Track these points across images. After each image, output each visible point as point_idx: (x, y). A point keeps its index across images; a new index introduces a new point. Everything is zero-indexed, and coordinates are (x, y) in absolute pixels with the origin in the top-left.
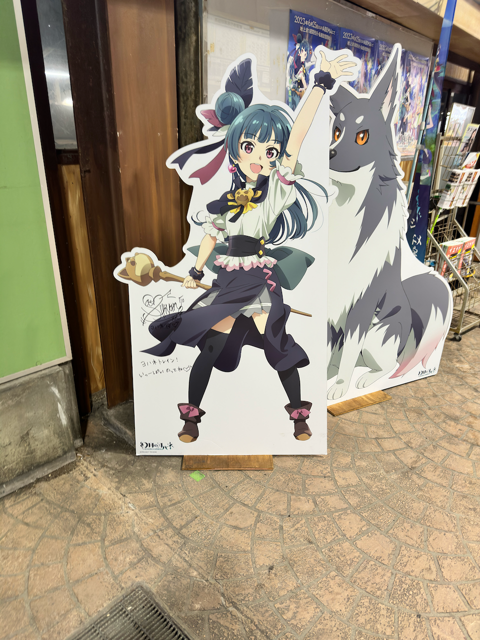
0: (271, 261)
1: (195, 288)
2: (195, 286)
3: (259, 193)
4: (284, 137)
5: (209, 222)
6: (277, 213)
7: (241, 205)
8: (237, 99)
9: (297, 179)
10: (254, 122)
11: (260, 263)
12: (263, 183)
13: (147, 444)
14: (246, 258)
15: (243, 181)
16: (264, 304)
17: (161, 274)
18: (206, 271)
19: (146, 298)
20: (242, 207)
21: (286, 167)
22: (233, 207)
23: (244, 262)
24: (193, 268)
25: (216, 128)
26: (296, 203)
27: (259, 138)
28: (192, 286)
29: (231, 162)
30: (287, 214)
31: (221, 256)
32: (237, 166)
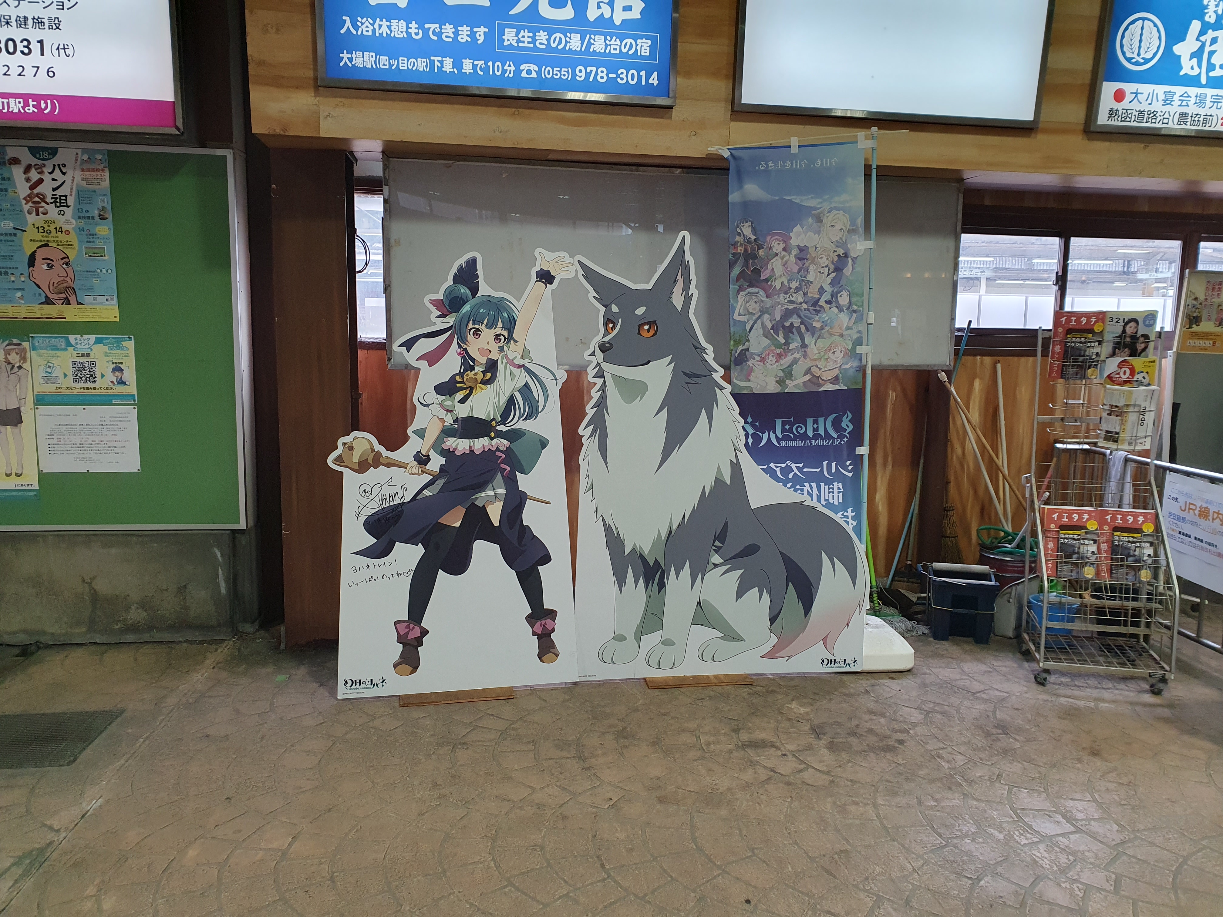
0: (504, 443)
1: (420, 475)
2: (420, 472)
3: (489, 375)
4: (511, 324)
5: (437, 404)
6: (508, 394)
7: (470, 387)
8: (464, 290)
9: (526, 362)
10: (481, 311)
11: (492, 446)
12: (492, 366)
13: (352, 681)
14: (476, 440)
15: (472, 364)
16: (497, 491)
17: (381, 460)
18: (433, 454)
19: (362, 489)
20: (471, 389)
21: (514, 351)
22: (462, 389)
23: (474, 445)
24: (418, 452)
25: (443, 316)
26: (526, 385)
27: (486, 325)
28: (417, 472)
29: (460, 346)
30: (518, 395)
31: (449, 438)
32: (465, 349)
